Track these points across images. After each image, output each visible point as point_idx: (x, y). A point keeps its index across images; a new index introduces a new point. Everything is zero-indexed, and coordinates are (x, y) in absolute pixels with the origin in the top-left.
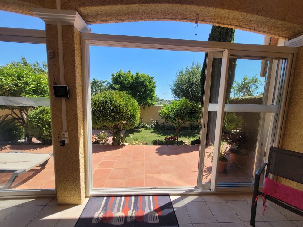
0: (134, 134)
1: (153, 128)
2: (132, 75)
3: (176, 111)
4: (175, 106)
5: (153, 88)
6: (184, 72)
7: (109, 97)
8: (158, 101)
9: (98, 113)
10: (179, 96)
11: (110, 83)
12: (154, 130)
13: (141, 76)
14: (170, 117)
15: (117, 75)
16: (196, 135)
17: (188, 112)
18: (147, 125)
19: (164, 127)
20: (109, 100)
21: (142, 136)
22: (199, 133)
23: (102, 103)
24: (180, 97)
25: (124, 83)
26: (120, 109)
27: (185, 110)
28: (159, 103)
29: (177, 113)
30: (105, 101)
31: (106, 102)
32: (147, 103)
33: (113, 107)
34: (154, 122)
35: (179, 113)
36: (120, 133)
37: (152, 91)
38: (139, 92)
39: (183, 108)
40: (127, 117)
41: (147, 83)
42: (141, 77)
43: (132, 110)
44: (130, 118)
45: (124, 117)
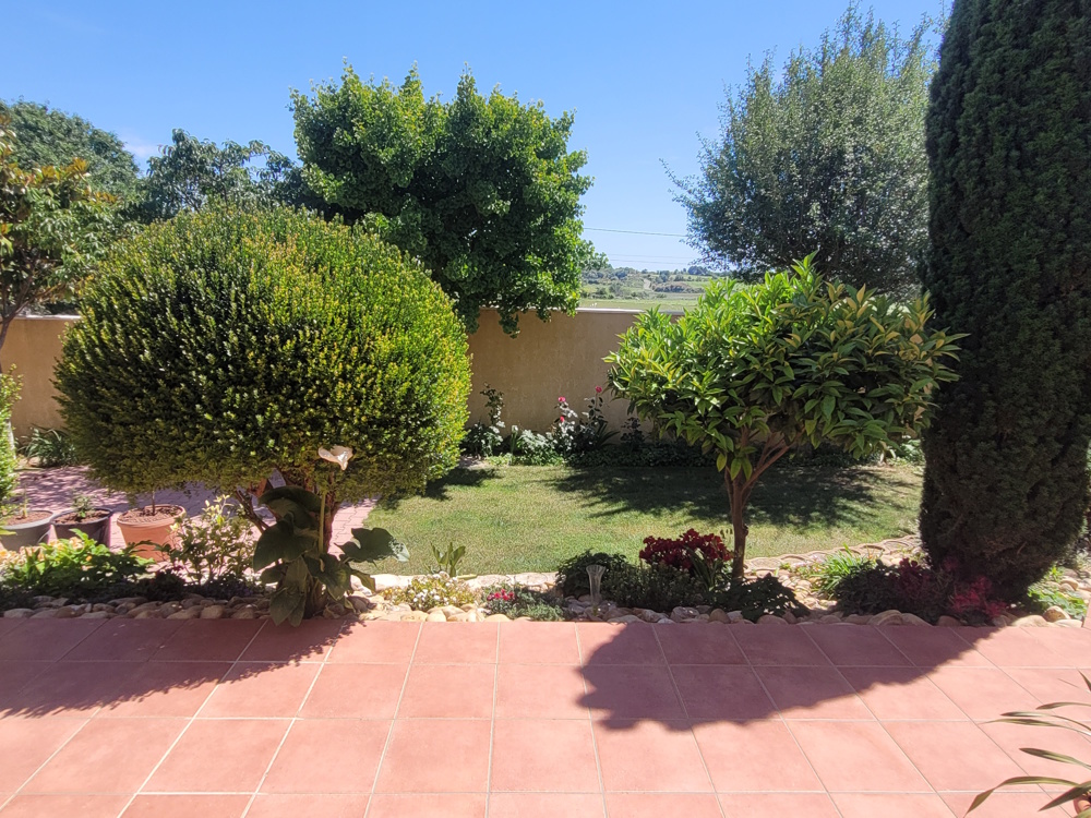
0: (443, 498)
1: (567, 455)
2: (425, 102)
3: (736, 361)
4: (733, 329)
5: (571, 195)
6: (778, 78)
7: (211, 262)
8: (600, 276)
9: (125, 391)
10: (732, 249)
11: (287, 163)
12: (571, 464)
13: (487, 110)
14: (688, 406)
15: (330, 105)
16: (845, 508)
17: (835, 376)
18: (527, 434)
19: (636, 449)
20: (209, 284)
21: (493, 510)
22: (860, 488)
23: (153, 309)
24: (742, 255)
25: (374, 159)
26: (298, 354)
27: (806, 361)
28: (607, 288)
29: (748, 379)
30: (171, 287)
31: (184, 294)
32: (532, 293)
33: (243, 339)
34: (573, 418)
35: (759, 377)
36: (313, 534)
37: (564, 211)
38: (480, 224)
39: (795, 339)
40: (359, 415)
41: (532, 159)
42: (493, 117)
43: (397, 357)
44: (383, 423)
45: (334, 421)
